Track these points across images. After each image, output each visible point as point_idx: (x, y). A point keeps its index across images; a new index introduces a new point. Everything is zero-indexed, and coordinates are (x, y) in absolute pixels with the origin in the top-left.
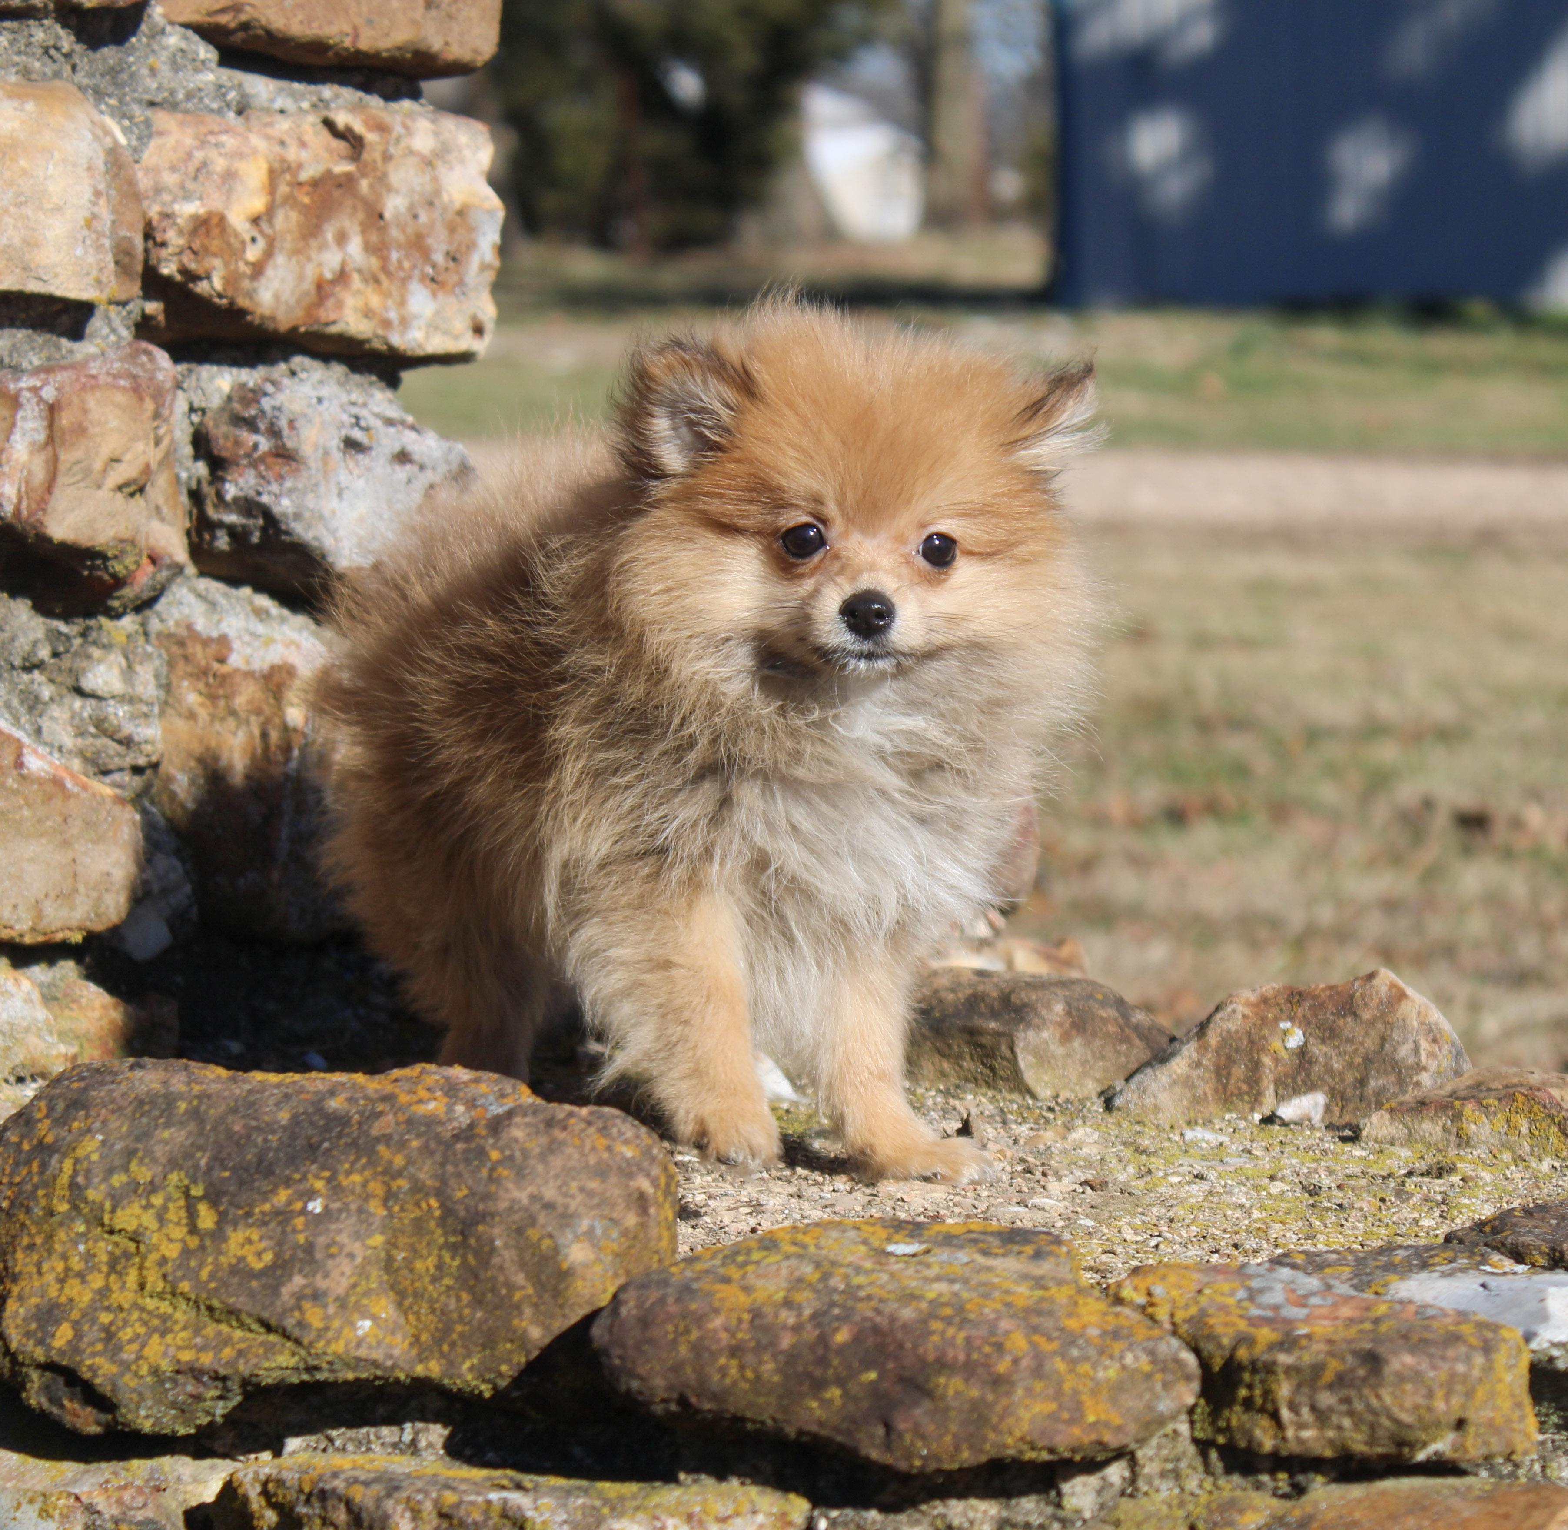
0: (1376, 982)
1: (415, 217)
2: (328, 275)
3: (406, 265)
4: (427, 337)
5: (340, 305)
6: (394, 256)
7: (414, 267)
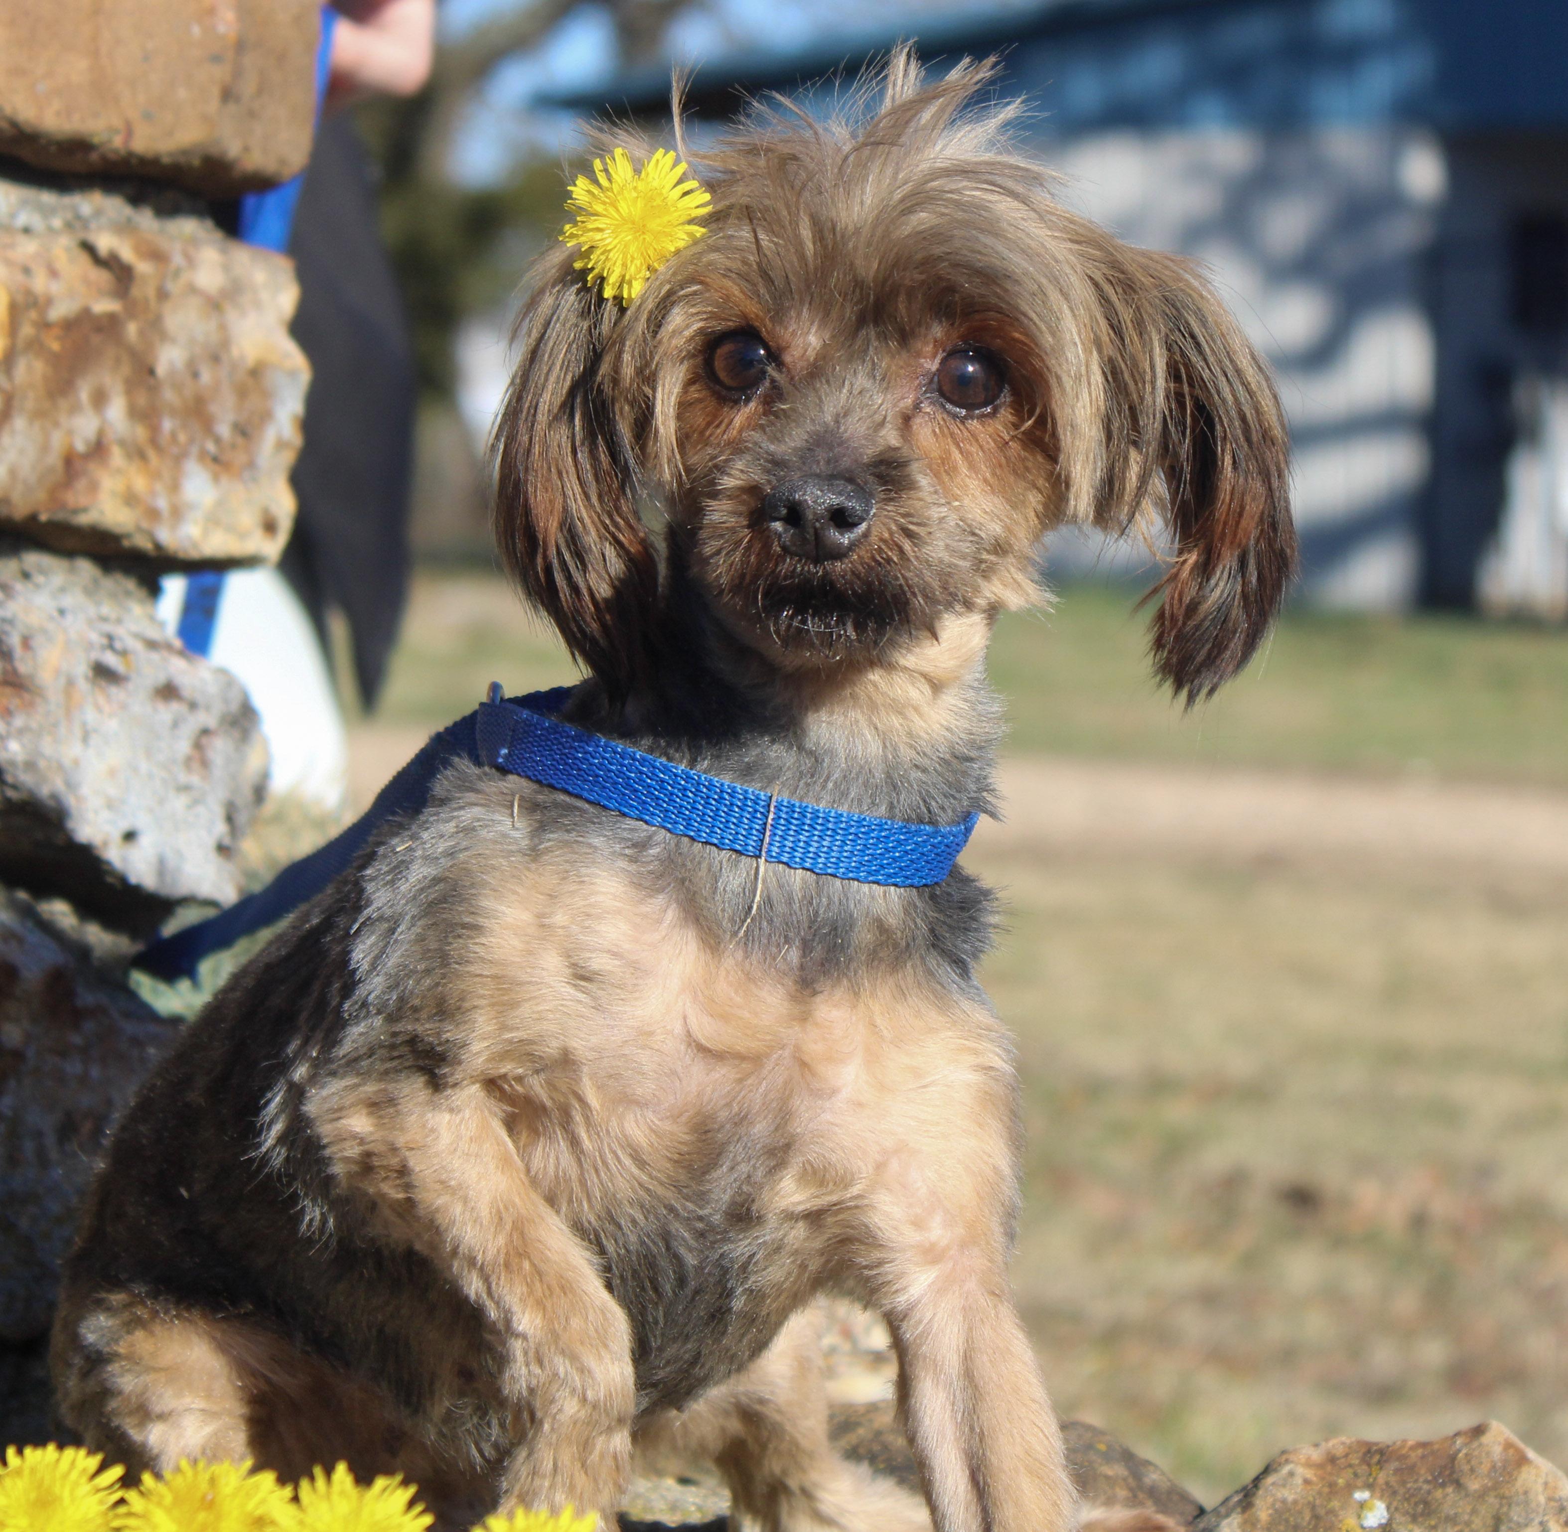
0: (1486, 1439)
1: (195, 375)
2: (80, 446)
3: (182, 438)
4: (206, 532)
5: (94, 487)
6: (167, 425)
7: (191, 441)
